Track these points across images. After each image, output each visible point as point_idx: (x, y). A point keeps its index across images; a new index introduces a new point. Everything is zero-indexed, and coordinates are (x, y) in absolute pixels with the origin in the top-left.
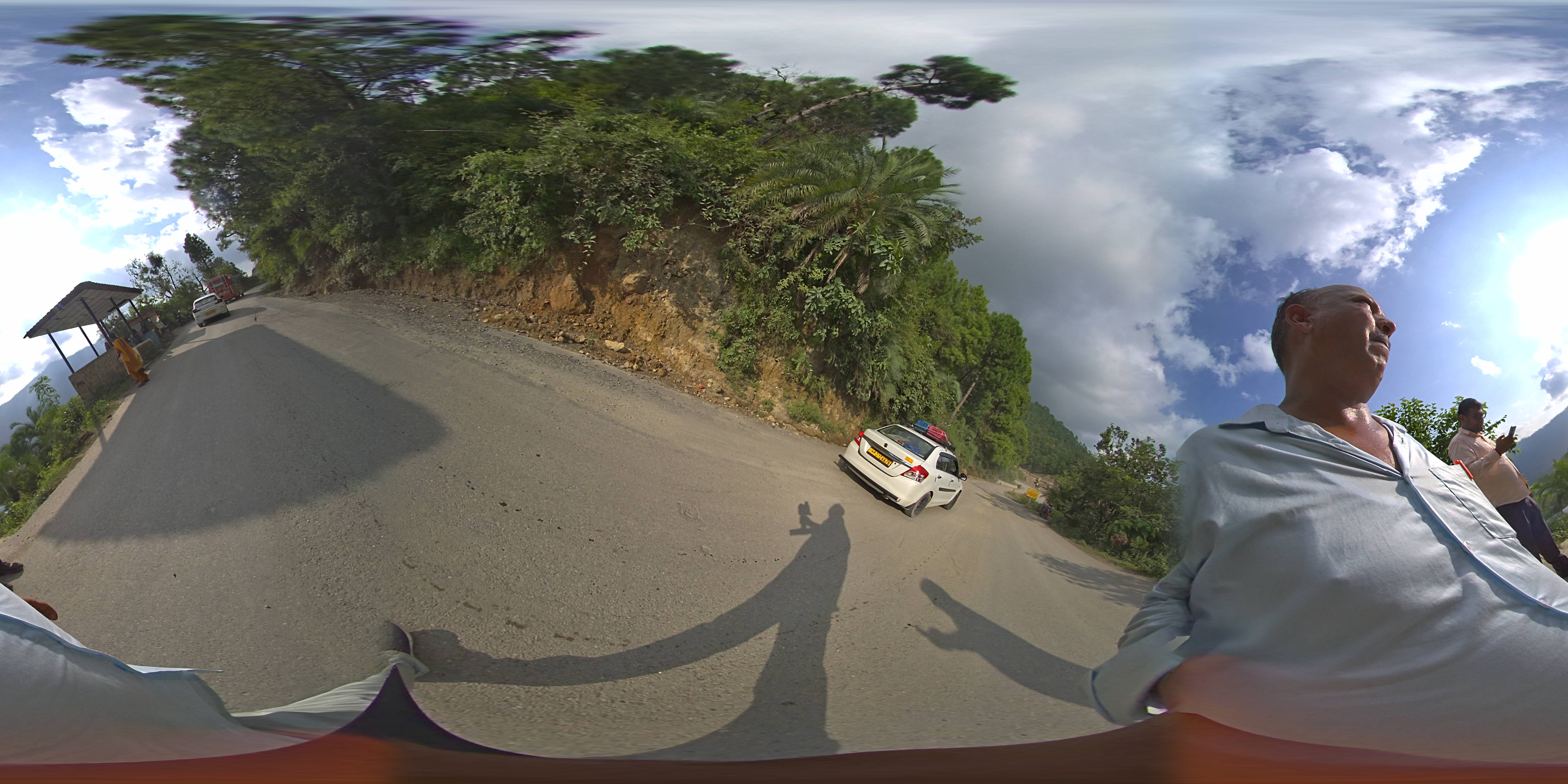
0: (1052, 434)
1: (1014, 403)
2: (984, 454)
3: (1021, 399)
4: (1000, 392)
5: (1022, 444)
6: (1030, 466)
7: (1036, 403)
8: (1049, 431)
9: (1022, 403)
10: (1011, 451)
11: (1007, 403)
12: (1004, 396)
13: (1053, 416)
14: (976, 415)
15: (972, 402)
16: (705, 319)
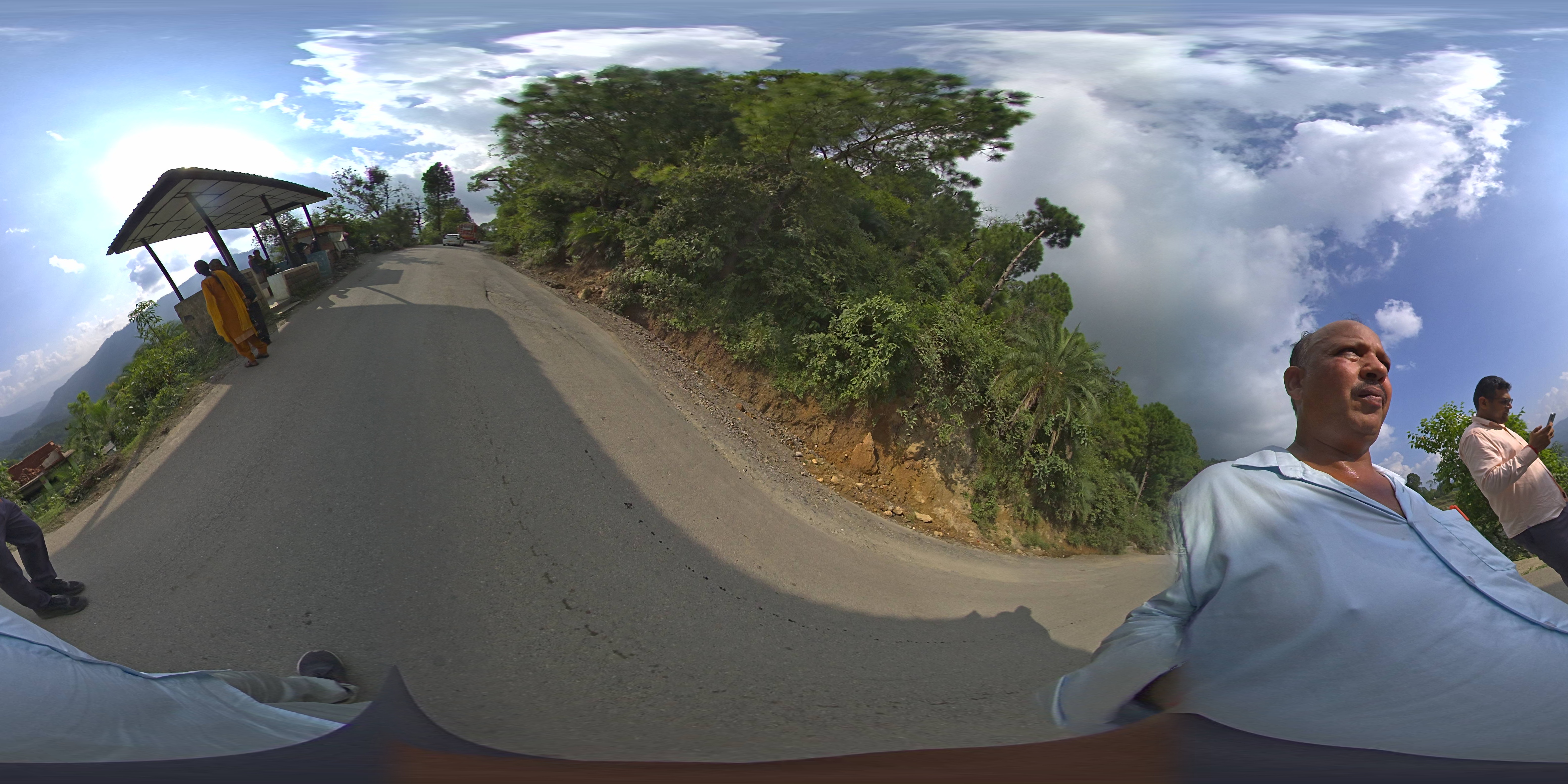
16: (959, 482)
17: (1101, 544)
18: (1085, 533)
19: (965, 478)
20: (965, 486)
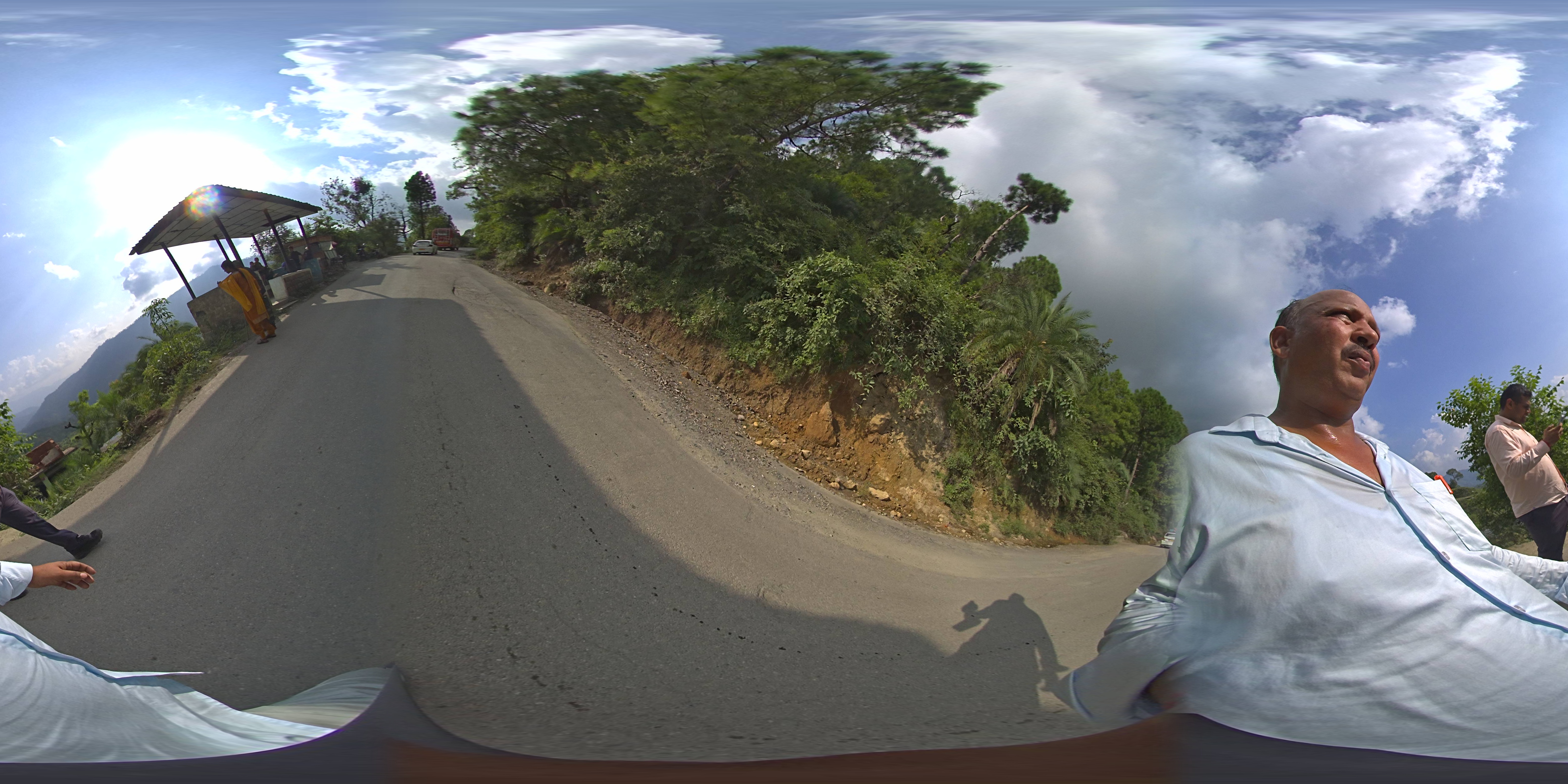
14: (1147, 486)
15: (1138, 477)
16: (930, 460)
18: (1074, 522)
19: (937, 456)
20: (937, 465)
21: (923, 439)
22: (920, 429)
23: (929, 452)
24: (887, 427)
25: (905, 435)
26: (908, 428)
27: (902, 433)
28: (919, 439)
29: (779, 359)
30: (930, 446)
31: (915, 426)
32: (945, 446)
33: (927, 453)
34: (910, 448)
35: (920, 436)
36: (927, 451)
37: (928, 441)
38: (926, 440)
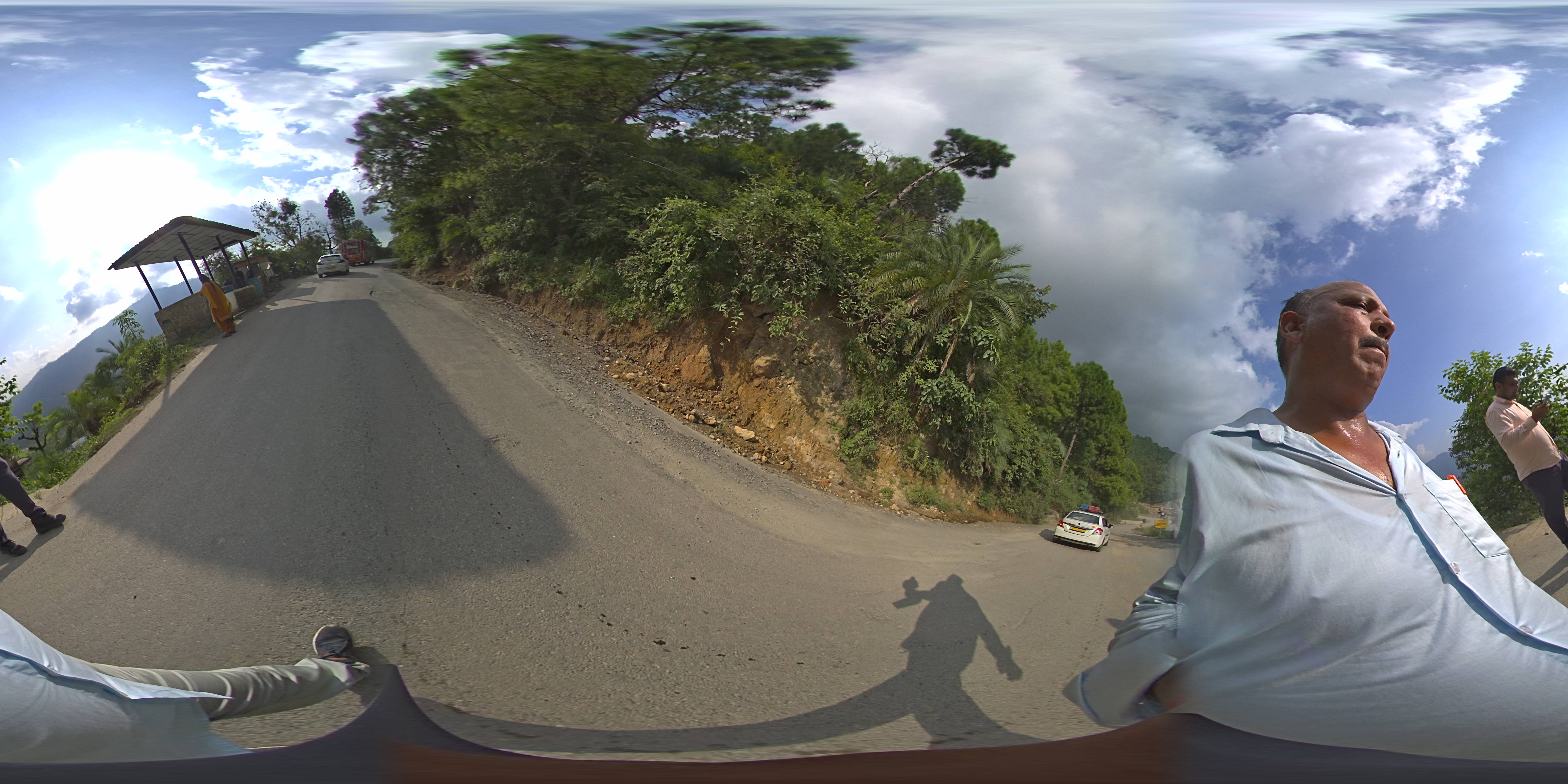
0: (1160, 461)
1: (1116, 444)
2: (1101, 499)
3: (1122, 438)
4: (1101, 437)
5: (1135, 480)
6: (1149, 498)
7: (1137, 436)
8: (1157, 459)
9: (1124, 441)
10: (1127, 489)
11: (1110, 445)
12: (1105, 440)
13: (1156, 444)
14: (1083, 465)
15: (1076, 455)
16: (827, 409)
17: (1019, 509)
18: (999, 495)
19: (836, 405)
20: (835, 415)
21: (818, 385)
22: (816, 375)
23: (826, 399)
24: (773, 370)
25: (796, 379)
26: (802, 373)
27: (793, 378)
28: (814, 385)
29: (654, 309)
30: (827, 394)
31: (809, 370)
32: (845, 394)
33: (823, 400)
34: (802, 394)
35: (815, 382)
36: (824, 399)
37: (825, 387)
38: (822, 386)
